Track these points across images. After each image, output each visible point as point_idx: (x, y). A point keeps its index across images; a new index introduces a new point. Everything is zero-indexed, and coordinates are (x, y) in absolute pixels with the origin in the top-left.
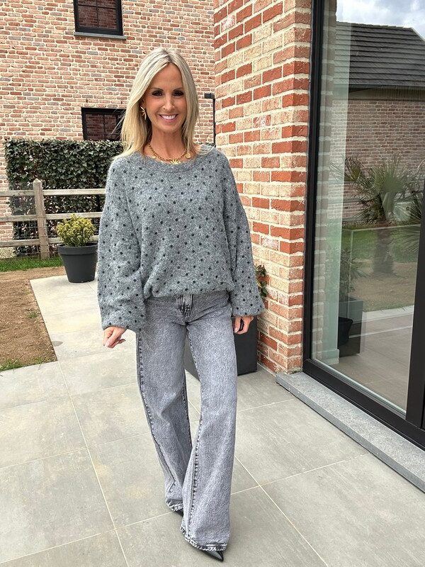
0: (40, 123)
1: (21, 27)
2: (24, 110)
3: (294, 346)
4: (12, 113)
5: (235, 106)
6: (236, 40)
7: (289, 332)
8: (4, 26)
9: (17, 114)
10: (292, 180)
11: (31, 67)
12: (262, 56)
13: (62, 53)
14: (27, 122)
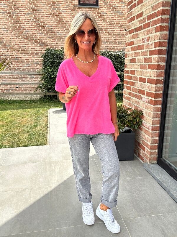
0: (62, 44)
1: (57, 4)
2: (56, 39)
3: (153, 151)
4: (51, 40)
5: (134, 33)
6: (137, 1)
7: (151, 144)
8: (50, 4)
9: (53, 41)
10: (157, 69)
11: (60, 21)
12: (148, 8)
13: (73, 15)
14: (57, 44)
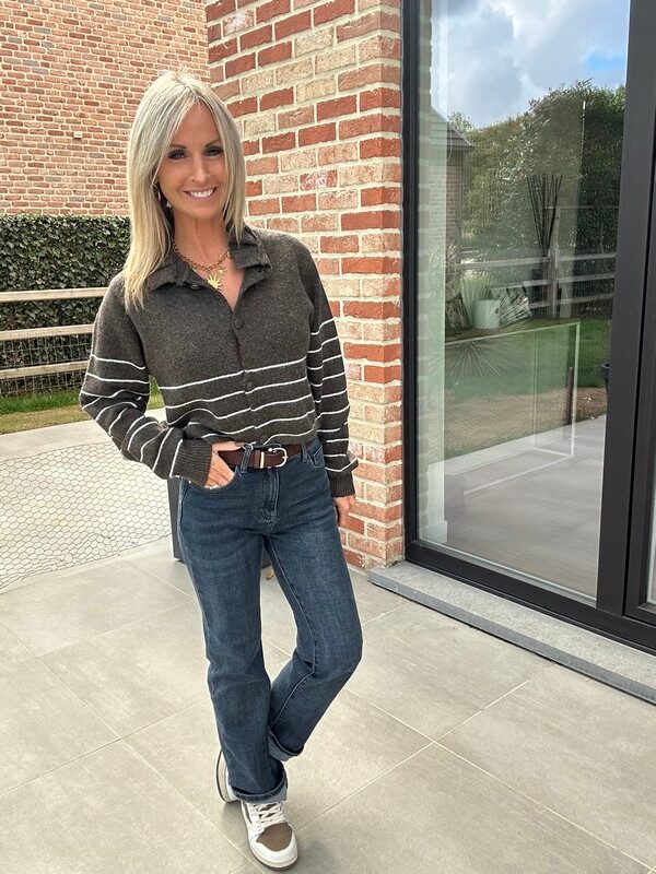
3: (393, 524)
5: (260, 156)
6: (257, 50)
7: (386, 504)
10: (384, 271)
12: (315, 78)
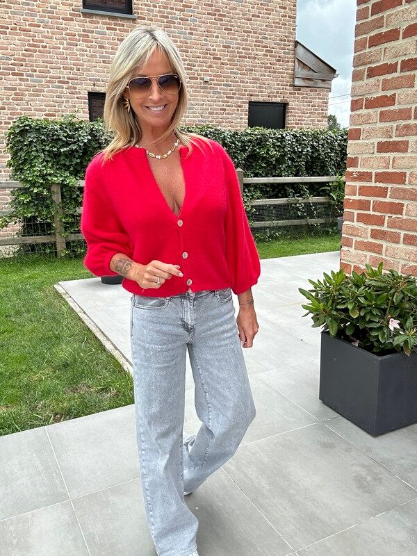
0: (44, 107)
1: (24, 1)
2: (27, 93)
4: (13, 96)
9: (19, 97)
11: (34, 46)
13: (68, 31)
14: (29, 106)
